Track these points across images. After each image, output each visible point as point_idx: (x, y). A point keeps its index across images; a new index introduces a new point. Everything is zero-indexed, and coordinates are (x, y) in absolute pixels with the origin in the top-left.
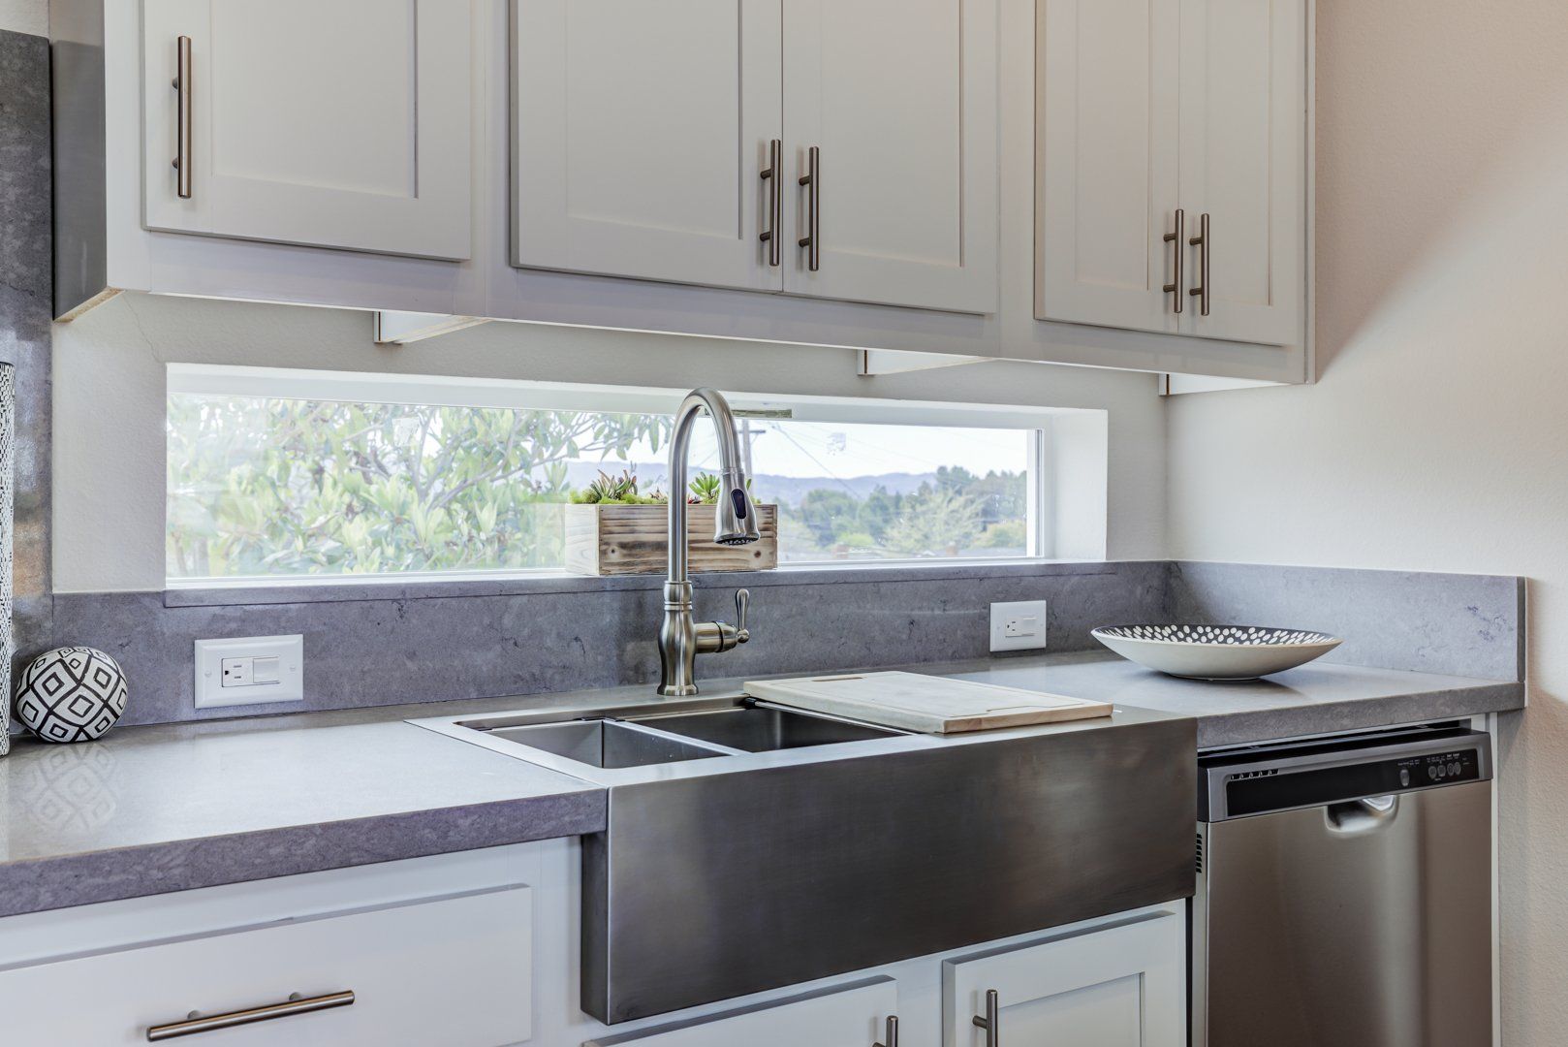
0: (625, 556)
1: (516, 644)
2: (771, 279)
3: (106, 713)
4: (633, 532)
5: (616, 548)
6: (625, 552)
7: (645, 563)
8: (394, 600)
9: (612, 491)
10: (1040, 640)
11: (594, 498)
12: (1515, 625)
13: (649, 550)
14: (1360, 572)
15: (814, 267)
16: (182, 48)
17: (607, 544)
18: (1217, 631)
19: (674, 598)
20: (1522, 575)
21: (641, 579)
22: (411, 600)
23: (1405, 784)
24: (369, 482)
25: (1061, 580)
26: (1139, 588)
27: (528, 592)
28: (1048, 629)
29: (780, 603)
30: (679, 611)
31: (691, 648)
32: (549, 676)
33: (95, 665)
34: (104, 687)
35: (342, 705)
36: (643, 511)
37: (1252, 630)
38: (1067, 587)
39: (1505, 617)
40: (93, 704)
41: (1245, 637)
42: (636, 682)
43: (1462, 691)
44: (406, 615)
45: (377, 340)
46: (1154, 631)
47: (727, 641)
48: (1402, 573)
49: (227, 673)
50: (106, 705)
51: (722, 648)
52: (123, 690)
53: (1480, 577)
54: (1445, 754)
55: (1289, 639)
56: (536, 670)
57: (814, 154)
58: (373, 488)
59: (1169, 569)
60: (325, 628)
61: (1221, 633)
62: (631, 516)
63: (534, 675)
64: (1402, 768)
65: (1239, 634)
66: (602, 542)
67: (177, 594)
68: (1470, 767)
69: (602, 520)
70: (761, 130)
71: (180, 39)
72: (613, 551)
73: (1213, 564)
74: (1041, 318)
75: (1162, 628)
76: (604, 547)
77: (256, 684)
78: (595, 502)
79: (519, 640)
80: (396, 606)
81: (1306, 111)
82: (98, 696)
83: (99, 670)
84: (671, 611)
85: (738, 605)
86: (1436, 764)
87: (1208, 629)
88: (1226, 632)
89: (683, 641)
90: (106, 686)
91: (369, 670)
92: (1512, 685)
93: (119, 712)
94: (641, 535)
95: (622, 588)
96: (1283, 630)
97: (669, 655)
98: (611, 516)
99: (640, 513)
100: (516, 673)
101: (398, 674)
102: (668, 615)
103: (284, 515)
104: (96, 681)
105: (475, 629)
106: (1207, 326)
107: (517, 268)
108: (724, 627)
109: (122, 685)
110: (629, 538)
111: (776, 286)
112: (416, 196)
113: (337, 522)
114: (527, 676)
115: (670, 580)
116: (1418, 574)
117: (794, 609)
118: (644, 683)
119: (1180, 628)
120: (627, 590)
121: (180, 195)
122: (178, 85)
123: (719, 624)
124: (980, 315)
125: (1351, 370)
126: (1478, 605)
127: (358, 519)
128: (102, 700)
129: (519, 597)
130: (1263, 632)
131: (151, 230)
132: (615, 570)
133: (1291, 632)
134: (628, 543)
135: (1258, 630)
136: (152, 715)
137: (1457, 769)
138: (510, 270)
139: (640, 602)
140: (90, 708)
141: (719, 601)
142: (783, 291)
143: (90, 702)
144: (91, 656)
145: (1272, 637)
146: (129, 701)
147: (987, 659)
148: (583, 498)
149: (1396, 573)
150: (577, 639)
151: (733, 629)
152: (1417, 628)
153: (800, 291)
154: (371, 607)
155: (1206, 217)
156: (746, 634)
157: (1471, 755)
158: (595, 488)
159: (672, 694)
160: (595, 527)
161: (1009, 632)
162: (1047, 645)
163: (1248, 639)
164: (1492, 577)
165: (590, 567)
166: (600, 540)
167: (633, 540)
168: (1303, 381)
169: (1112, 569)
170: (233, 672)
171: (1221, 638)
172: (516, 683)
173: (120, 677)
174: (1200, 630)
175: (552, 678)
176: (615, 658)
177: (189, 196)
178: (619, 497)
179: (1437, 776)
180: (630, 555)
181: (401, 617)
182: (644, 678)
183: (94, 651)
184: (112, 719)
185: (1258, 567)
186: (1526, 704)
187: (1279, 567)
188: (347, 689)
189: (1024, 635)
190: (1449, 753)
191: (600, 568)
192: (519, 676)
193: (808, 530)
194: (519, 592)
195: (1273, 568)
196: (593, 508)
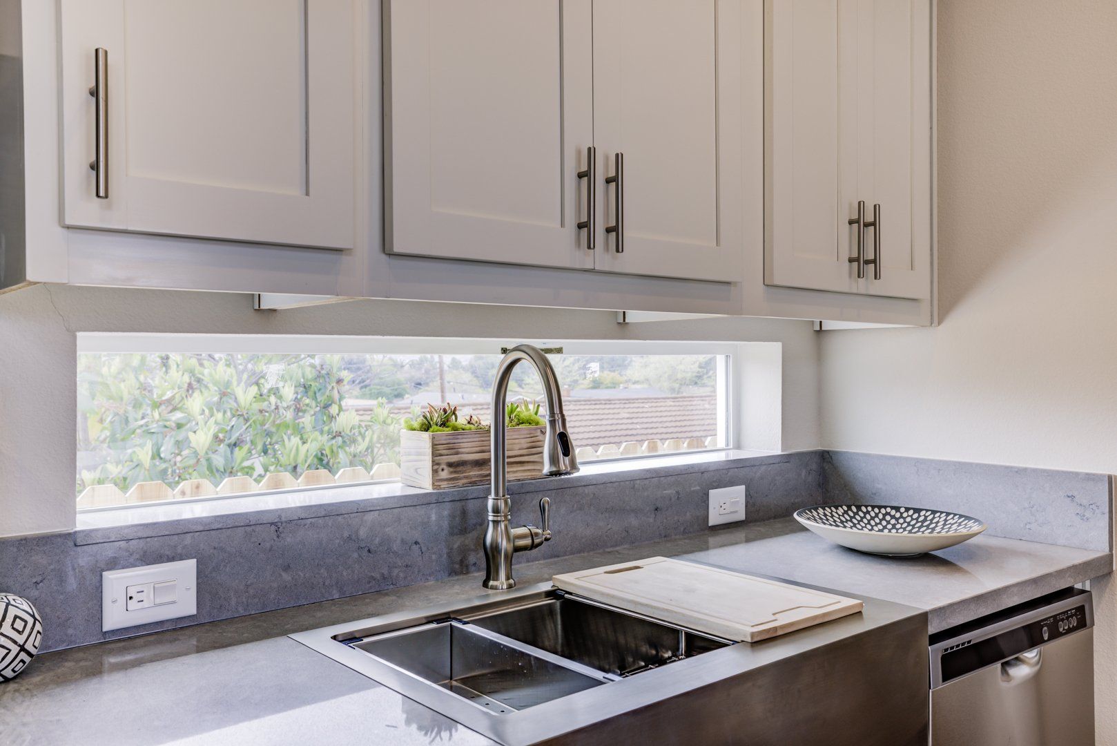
0: (451, 473)
1: (369, 551)
2: (586, 260)
3: (23, 656)
4: (457, 453)
5: (445, 467)
6: (451, 469)
7: (466, 477)
8: (272, 524)
9: (439, 420)
10: (741, 516)
11: (426, 427)
12: (1107, 510)
13: (469, 467)
14: (977, 465)
15: (620, 250)
16: (99, 59)
17: (438, 464)
18: (876, 510)
19: (496, 510)
20: (1110, 473)
21: (465, 491)
22: (286, 522)
23: (1046, 638)
24: (201, 365)
25: (754, 469)
26: (804, 471)
27: (378, 508)
28: (746, 506)
29: (565, 501)
30: (500, 521)
31: (510, 548)
32: (395, 574)
33: (12, 611)
34: (20, 632)
35: (229, 615)
36: (465, 436)
37: (902, 510)
38: (758, 474)
39: (1098, 504)
40: (10, 650)
41: (898, 515)
42: (462, 573)
43: (1080, 564)
44: (282, 535)
45: (257, 307)
46: (832, 511)
47: (537, 541)
48: (1012, 467)
49: (131, 598)
50: (22, 649)
51: (533, 546)
52: (38, 632)
53: (1077, 474)
54: (1067, 612)
55: (934, 518)
56: (385, 571)
57: (619, 158)
58: (206, 371)
59: (823, 456)
60: (215, 551)
61: (880, 512)
62: (456, 441)
63: (383, 574)
64: (1043, 627)
65: (893, 512)
66: (434, 463)
67: (88, 533)
68: (1081, 619)
69: (434, 445)
70: (578, 140)
71: (97, 51)
72: (443, 470)
73: (858, 454)
74: (768, 284)
75: (837, 508)
76: (436, 467)
77: (156, 605)
78: (427, 430)
79: (372, 548)
80: (273, 528)
81: (931, 128)
82: (15, 642)
83: (16, 617)
84: (494, 521)
85: (542, 510)
86: (1062, 620)
87: (870, 509)
88: (883, 511)
89: (504, 545)
90: (23, 631)
91: (252, 584)
92: (1106, 555)
93: (34, 651)
94: (462, 455)
95: (451, 499)
96: (927, 511)
97: (491, 556)
98: (441, 442)
99: (462, 439)
100: (369, 574)
101: (275, 585)
102: (491, 525)
103: (143, 392)
104: (13, 628)
105: (337, 541)
106: (876, 287)
107: (390, 254)
108: (535, 530)
109: (38, 627)
110: (454, 459)
111: (589, 266)
112: (307, 194)
113: (181, 396)
114: (378, 576)
115: (493, 495)
116: (1025, 469)
117: (575, 506)
118: (467, 573)
119: (849, 508)
120: (454, 501)
121: (98, 195)
122: (95, 93)
123: (530, 527)
124: (728, 283)
125: (965, 318)
126: (1075, 494)
127: (196, 394)
128: (19, 646)
129: (372, 513)
130: (911, 512)
131: (68, 227)
132: (444, 484)
133: (934, 512)
134: (454, 462)
135: (907, 509)
136: (64, 642)
137: (1074, 622)
138: (384, 257)
139: (464, 509)
140: (7, 654)
141: (521, 504)
142: (594, 269)
143: (7, 649)
144: (8, 604)
145: (919, 516)
146: (43, 640)
147: (706, 532)
148: (416, 425)
149: (1007, 467)
150: (416, 543)
151: (540, 531)
152: (1025, 509)
153: (607, 268)
154: (254, 531)
155: (878, 206)
156: (549, 534)
157: (1081, 610)
158: (426, 418)
159: (494, 588)
160: (429, 451)
161: (722, 511)
162: (746, 518)
163: (901, 517)
164: (1087, 474)
165: (425, 485)
166: (433, 461)
167: (457, 460)
168: (929, 324)
169: (787, 458)
170: (136, 597)
171: (881, 516)
172: (369, 582)
173: (35, 619)
174: (864, 509)
175: (397, 576)
176: (445, 556)
177: (106, 197)
178: (444, 424)
179: (1064, 629)
180: (455, 472)
181: (278, 537)
182: (467, 569)
183: (11, 597)
184: (27, 659)
185: (894, 458)
186: (1114, 569)
187: (912, 459)
188: (233, 602)
189: (731, 512)
190: (1069, 610)
191: (433, 484)
192: (373, 577)
193: (475, 379)
194: (372, 509)
195: (907, 459)
196: (426, 436)
